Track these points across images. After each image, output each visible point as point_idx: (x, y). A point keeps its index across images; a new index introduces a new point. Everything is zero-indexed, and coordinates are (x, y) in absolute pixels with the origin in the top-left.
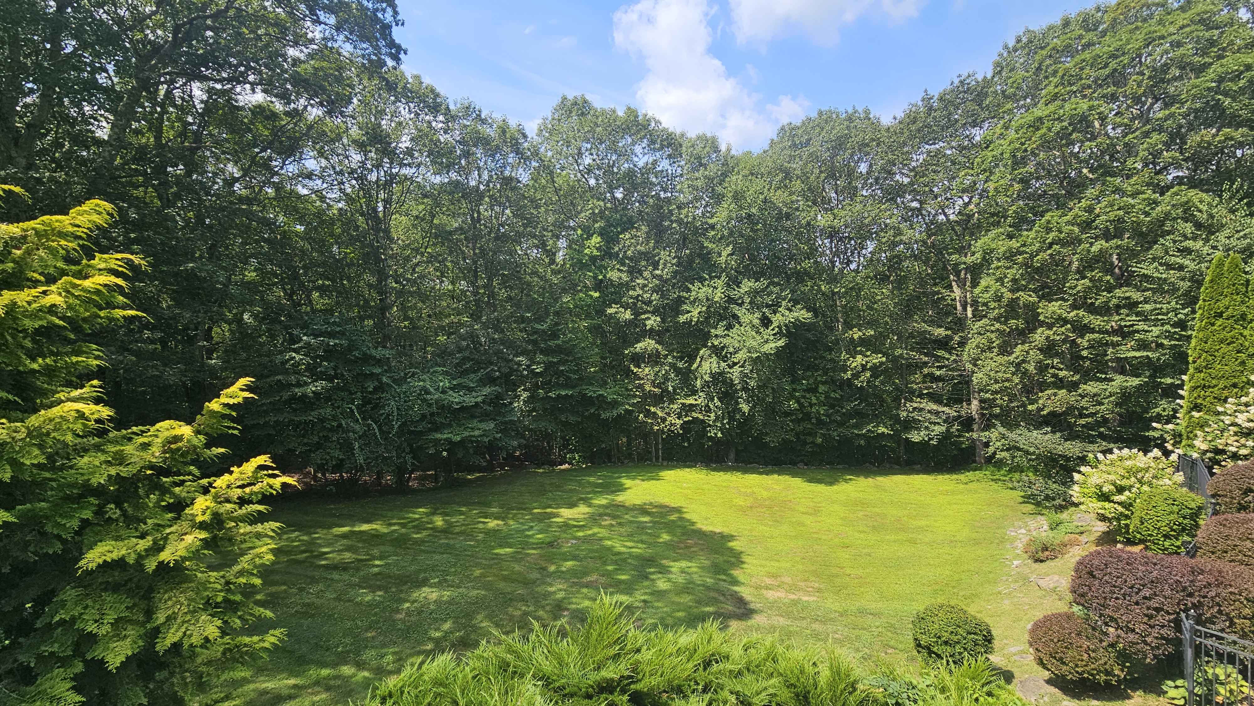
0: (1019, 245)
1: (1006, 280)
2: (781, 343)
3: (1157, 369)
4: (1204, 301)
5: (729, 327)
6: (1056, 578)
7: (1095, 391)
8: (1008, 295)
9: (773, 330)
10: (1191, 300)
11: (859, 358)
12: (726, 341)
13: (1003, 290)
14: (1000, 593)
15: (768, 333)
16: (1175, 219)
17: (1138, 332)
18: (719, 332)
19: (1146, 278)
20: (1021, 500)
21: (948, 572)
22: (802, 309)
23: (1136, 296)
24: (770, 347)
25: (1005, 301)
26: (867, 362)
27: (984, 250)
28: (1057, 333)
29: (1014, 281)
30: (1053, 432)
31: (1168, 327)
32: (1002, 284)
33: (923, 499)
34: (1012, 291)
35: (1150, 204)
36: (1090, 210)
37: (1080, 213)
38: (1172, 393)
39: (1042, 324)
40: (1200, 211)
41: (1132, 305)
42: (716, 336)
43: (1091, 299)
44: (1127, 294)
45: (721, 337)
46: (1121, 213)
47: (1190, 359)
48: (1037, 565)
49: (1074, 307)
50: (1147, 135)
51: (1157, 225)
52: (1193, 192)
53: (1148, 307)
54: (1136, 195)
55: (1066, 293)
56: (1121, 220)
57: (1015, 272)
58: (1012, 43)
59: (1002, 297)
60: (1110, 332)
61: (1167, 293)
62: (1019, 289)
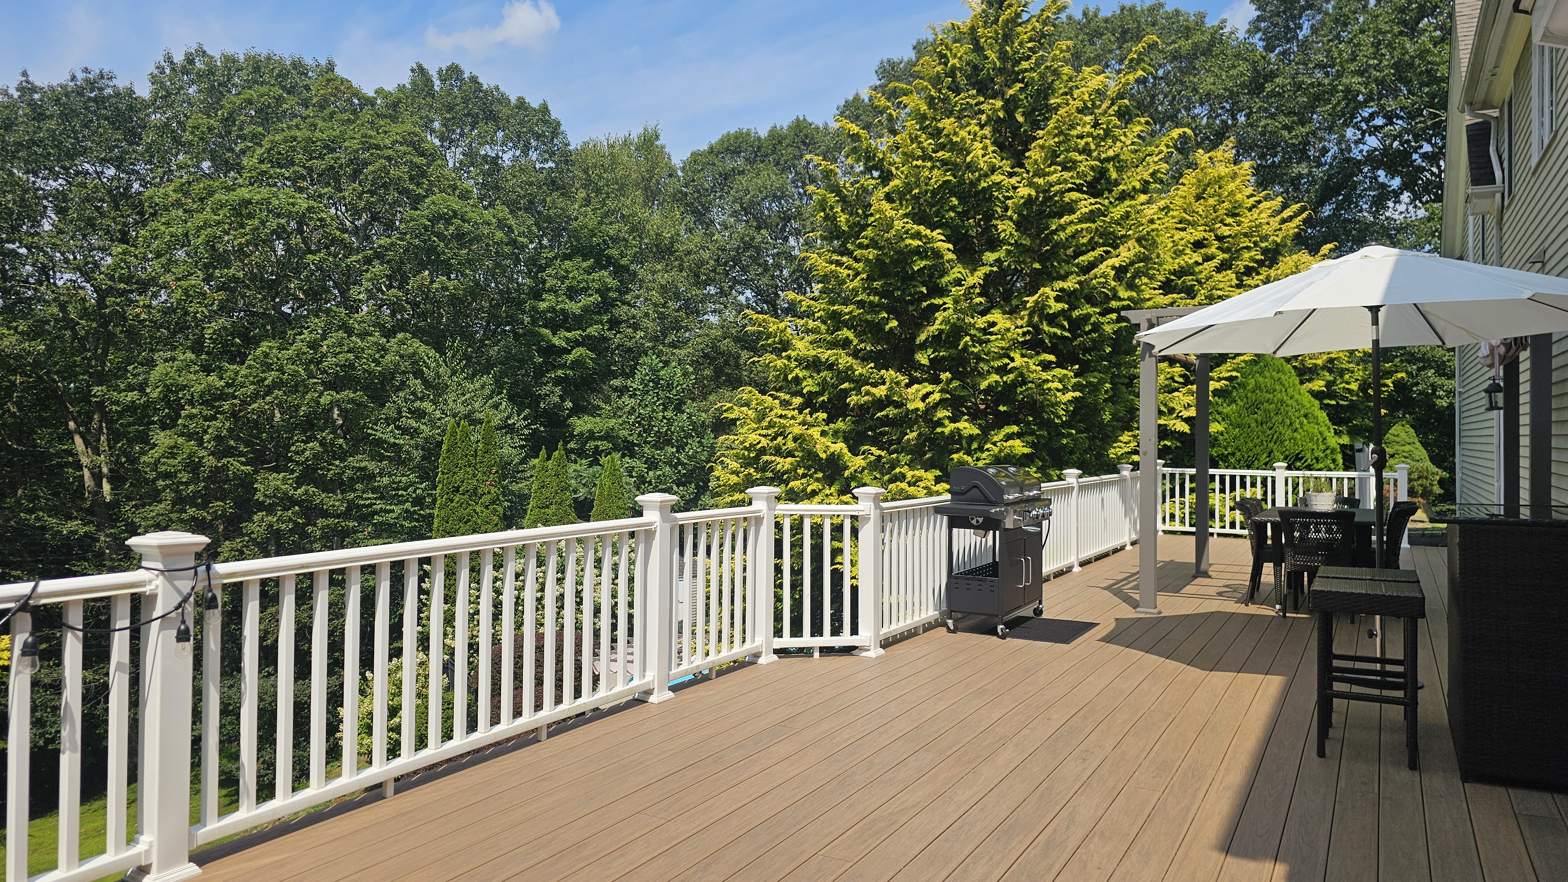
0: (222, 383)
1: (206, 437)
4: (443, 473)
8: (211, 461)
10: (427, 474)
13: (203, 453)
16: (404, 373)
17: (376, 513)
19: (379, 442)
23: (372, 466)
25: (205, 472)
27: (165, 386)
29: (218, 439)
31: (408, 505)
32: (201, 443)
34: (218, 454)
35: (378, 351)
36: (314, 345)
37: (305, 349)
39: (261, 506)
40: (429, 368)
41: (368, 478)
43: (321, 469)
44: (363, 464)
46: (351, 356)
49: (299, 482)
50: (368, 261)
51: (387, 377)
52: (417, 343)
53: (386, 480)
54: (363, 335)
55: (290, 460)
56: (352, 366)
57: (220, 425)
58: (179, 58)
59: (200, 464)
60: (346, 515)
61: (403, 463)
62: (230, 452)
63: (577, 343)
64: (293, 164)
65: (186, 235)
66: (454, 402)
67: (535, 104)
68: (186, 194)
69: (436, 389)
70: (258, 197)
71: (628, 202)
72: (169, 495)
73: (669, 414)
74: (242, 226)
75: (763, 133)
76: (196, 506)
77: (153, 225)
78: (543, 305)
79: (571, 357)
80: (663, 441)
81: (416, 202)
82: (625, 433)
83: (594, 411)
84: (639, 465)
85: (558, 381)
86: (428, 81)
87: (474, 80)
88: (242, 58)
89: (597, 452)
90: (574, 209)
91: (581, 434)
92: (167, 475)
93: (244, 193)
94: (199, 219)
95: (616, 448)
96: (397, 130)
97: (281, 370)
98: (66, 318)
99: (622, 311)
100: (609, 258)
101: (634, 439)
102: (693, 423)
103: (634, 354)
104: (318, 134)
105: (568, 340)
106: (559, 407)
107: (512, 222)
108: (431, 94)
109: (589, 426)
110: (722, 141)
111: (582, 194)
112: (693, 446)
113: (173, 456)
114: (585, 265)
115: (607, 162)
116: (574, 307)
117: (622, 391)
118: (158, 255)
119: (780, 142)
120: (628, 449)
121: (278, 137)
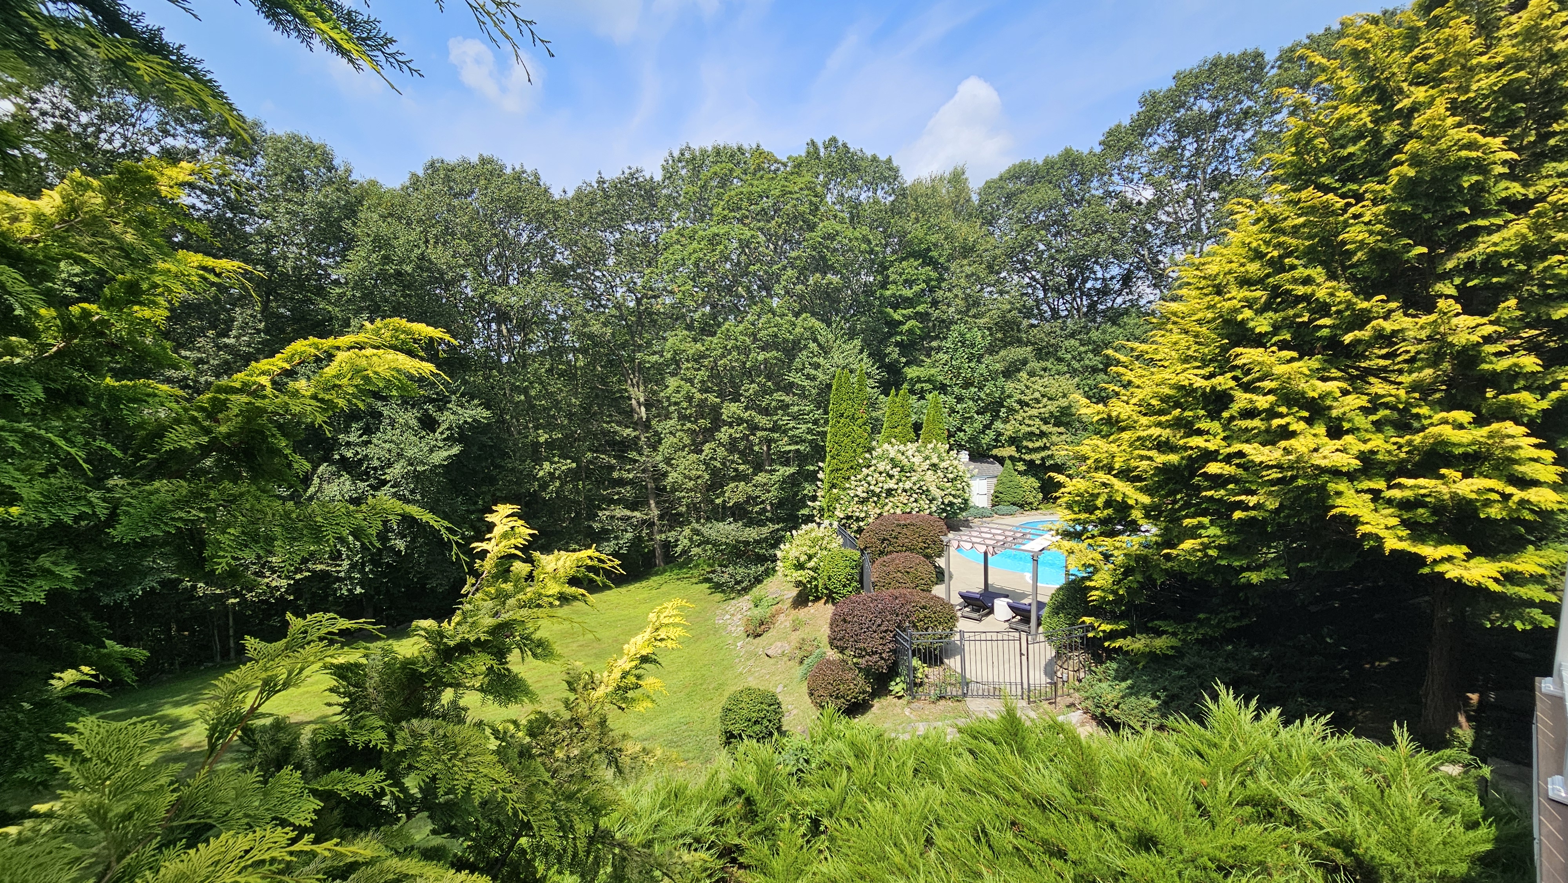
0: (704, 348)
1: (696, 381)
2: (456, 450)
3: (801, 458)
4: (833, 404)
5: (368, 430)
6: (779, 644)
7: (764, 480)
8: (698, 395)
9: (442, 433)
10: (822, 403)
11: (546, 465)
12: (371, 451)
13: (694, 390)
14: (741, 674)
15: (434, 438)
16: (806, 339)
17: (790, 429)
18: (353, 438)
19: (792, 385)
20: (709, 591)
21: (689, 674)
22: (480, 405)
23: (787, 399)
24: (440, 457)
25: (695, 402)
26: (555, 469)
27: (673, 351)
28: (737, 432)
29: (702, 382)
30: (735, 521)
32: (692, 385)
33: (626, 612)
34: (702, 391)
35: (791, 326)
38: (812, 477)
39: (725, 423)
40: (821, 336)
41: (785, 407)
42: (348, 444)
43: (759, 401)
44: (782, 398)
45: (356, 445)
46: (775, 329)
47: (828, 449)
48: (758, 639)
49: (747, 408)
50: (784, 268)
51: (796, 343)
52: (814, 320)
53: (796, 408)
54: (782, 315)
55: (741, 395)
56: (776, 336)
57: (703, 374)
58: (676, 154)
59: (692, 398)
60: (772, 430)
61: (806, 397)
62: (706, 390)
63: (909, 318)
64: (741, 209)
65: (683, 259)
66: (837, 357)
67: (883, 158)
68: (682, 235)
69: (825, 351)
70: (722, 232)
71: (944, 218)
72: (675, 415)
73: (972, 365)
74: (713, 251)
75: (1040, 162)
76: (690, 421)
77: (666, 255)
78: (888, 293)
79: (905, 327)
80: (967, 384)
81: (812, 227)
82: (941, 378)
83: (920, 364)
84: (951, 400)
85: (897, 344)
86: (816, 149)
87: (845, 145)
88: (710, 149)
89: (922, 391)
90: (908, 226)
91: (912, 379)
92: (676, 404)
93: (715, 230)
94: (690, 249)
95: (935, 388)
96: (801, 182)
97: (736, 340)
98: (621, 315)
99: (939, 294)
100: (931, 258)
101: (947, 382)
102: (990, 371)
103: (946, 324)
104: (755, 189)
105: (904, 315)
106: (897, 361)
107: (871, 237)
108: (818, 158)
109: (917, 374)
110: (1009, 171)
111: (913, 215)
112: (989, 387)
113: (678, 392)
114: (916, 263)
115: (929, 192)
116: (908, 293)
117: (939, 349)
118: (669, 273)
119: (1052, 167)
120: (943, 388)
121: (733, 193)
